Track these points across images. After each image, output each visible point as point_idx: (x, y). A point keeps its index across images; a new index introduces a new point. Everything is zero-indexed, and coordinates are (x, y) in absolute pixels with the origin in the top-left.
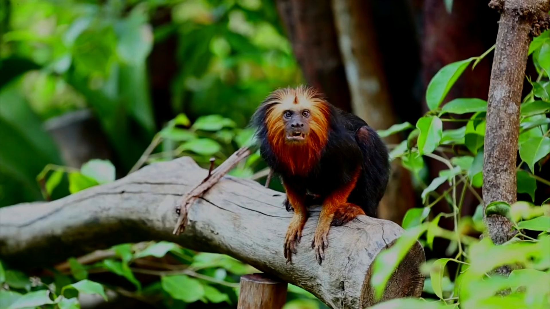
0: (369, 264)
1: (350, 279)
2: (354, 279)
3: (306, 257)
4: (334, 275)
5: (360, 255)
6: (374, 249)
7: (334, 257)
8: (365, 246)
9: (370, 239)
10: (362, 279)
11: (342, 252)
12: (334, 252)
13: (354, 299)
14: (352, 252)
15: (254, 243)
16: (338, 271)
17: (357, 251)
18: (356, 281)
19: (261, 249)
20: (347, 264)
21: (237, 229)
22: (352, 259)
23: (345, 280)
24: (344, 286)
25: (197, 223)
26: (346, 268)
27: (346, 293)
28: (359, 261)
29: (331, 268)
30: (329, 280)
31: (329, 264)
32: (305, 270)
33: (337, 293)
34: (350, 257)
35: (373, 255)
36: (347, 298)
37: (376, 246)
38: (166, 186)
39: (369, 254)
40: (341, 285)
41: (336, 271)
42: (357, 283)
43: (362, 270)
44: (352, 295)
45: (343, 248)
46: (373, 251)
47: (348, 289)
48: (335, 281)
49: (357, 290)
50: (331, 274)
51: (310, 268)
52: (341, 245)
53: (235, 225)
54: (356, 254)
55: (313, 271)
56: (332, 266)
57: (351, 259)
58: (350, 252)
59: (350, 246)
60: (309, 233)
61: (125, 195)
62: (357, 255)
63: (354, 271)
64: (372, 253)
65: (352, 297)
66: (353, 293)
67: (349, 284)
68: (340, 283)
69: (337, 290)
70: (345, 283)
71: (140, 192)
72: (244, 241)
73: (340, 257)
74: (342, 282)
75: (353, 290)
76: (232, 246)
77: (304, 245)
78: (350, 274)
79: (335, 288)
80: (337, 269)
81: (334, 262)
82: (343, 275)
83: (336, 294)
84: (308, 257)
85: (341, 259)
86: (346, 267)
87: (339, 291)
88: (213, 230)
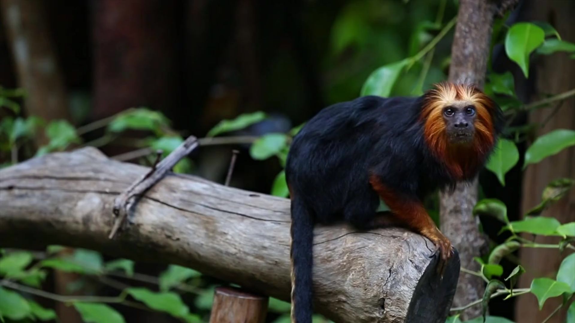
0: (419, 279)
1: (394, 295)
2: (397, 296)
3: (323, 269)
4: (371, 291)
5: (404, 267)
6: (422, 261)
7: (371, 269)
8: (409, 258)
9: (413, 249)
10: (410, 296)
11: (380, 264)
12: (370, 263)
13: (397, 319)
14: (393, 264)
15: (240, 251)
16: (376, 286)
17: (401, 263)
18: (401, 298)
19: (250, 258)
20: (388, 278)
21: (211, 234)
22: (395, 273)
23: (386, 296)
24: (385, 303)
25: (142, 227)
26: (387, 283)
27: (387, 312)
28: (404, 274)
29: (366, 282)
30: (363, 296)
31: (363, 277)
32: (322, 284)
33: (373, 311)
34: (391, 269)
35: (423, 268)
36: (387, 318)
37: (423, 258)
38: (83, 183)
39: (416, 267)
40: (380, 302)
41: (374, 286)
42: (403, 301)
43: (409, 285)
44: (395, 315)
45: (381, 259)
46: (421, 263)
47: (389, 307)
48: (372, 297)
49: (403, 309)
50: (366, 290)
51: (329, 282)
52: (377, 256)
53: (207, 229)
54: (399, 267)
55: (334, 286)
56: (367, 279)
57: (392, 273)
58: (391, 264)
59: (390, 256)
60: (324, 241)
61: (16, 192)
62: (401, 267)
63: (398, 287)
64: (421, 266)
65: (394, 316)
66: (397, 313)
67: (391, 302)
68: (379, 300)
69: (373, 308)
70: (386, 300)
71: (41, 188)
72: (222, 249)
73: (378, 269)
74: (382, 300)
75: (397, 309)
76: (201, 254)
77: (320, 255)
78: (394, 290)
79: (370, 306)
80: (375, 283)
81: (370, 275)
82: (383, 291)
83: (371, 313)
84: (327, 269)
85: (379, 273)
86: (388, 281)
87: (376, 310)
88: (169, 234)
